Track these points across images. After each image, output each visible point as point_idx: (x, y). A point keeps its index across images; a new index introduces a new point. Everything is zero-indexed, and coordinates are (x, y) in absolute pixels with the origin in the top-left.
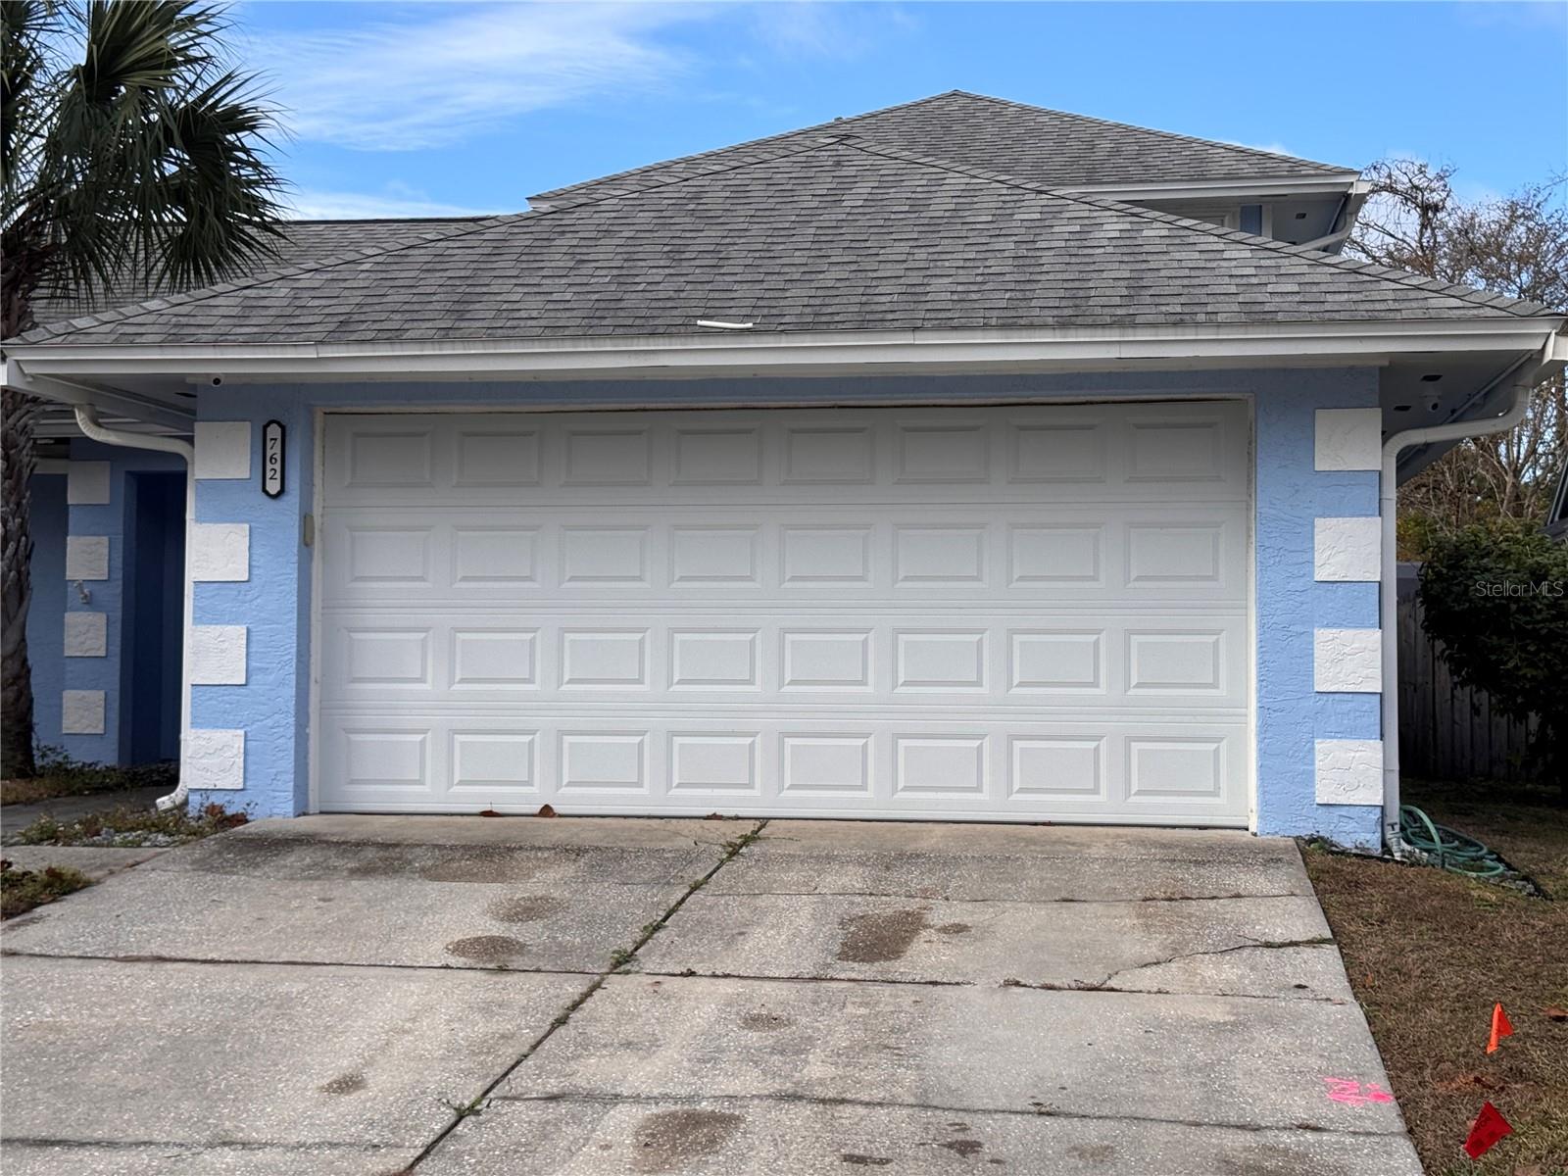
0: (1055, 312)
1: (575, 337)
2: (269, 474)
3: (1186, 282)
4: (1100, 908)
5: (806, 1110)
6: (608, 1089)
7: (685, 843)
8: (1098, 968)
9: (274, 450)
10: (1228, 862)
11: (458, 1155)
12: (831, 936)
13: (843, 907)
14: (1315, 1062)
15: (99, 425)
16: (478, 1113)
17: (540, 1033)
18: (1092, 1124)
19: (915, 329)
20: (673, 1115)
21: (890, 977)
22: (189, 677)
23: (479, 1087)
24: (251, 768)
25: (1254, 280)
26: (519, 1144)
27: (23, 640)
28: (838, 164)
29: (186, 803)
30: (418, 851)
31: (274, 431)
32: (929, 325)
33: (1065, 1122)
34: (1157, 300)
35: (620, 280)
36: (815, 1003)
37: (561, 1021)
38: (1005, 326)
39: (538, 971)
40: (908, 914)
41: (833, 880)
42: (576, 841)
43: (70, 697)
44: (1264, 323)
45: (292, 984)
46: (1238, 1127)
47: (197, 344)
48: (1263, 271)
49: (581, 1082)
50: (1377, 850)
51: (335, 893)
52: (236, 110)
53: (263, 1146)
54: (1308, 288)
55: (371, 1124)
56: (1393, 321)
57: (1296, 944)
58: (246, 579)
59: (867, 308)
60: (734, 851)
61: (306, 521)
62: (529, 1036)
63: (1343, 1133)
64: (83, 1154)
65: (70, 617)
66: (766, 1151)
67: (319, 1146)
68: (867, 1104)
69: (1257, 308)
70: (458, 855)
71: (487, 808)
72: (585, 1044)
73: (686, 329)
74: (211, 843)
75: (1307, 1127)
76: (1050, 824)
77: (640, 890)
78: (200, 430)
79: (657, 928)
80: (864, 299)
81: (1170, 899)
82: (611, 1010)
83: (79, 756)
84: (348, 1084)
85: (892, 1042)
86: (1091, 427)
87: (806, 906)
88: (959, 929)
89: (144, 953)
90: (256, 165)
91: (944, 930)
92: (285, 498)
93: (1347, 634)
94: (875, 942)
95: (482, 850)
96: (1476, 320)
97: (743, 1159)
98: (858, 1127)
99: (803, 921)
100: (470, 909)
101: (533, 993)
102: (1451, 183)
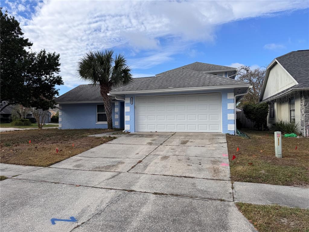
1: (157, 89)
2: (131, 102)
3: (214, 81)
4: (205, 140)
5: (175, 156)
6: (159, 154)
7: (168, 134)
8: (204, 145)
9: (132, 100)
10: (219, 136)
11: (146, 159)
12: (180, 142)
13: (182, 140)
14: (222, 153)
15: (117, 98)
16: (148, 156)
18: (200, 157)
20: (164, 156)
21: (185, 146)
22: (125, 120)
23: (148, 154)
24: (131, 128)
26: (151, 158)
27: (111, 117)
28: (183, 71)
29: (125, 131)
30: (145, 135)
31: (132, 98)
33: (198, 157)
34: (212, 83)
35: (162, 84)
36: (178, 148)
37: (155, 149)
38: (197, 86)
39: (154, 145)
40: (187, 140)
41: (181, 138)
42: (158, 134)
43: (115, 122)
45: (133, 146)
46: (213, 158)
47: (125, 91)
49: (157, 154)
51: (137, 139)
52: (128, 69)
53: (130, 158)
54: (226, 82)
55: (139, 157)
57: (223, 143)
58: (130, 111)
59: (184, 85)
60: (172, 135)
61: (135, 106)
62: (153, 150)
63: (223, 158)
64: (116, 159)
65: (115, 115)
66: (172, 159)
67: (135, 158)
68: (181, 156)
70: (148, 136)
71: (151, 131)
72: (157, 151)
73: (167, 88)
74: (127, 135)
75: (219, 158)
77: (164, 138)
78: (126, 98)
79: (165, 142)
81: (212, 139)
82: (160, 148)
83: (116, 127)
84: (137, 154)
85: (184, 151)
88: (192, 142)
89: (121, 143)
91: (190, 142)
92: (133, 104)
93: (231, 114)
94: (184, 143)
95: (150, 135)
96: (242, 84)
97: (169, 160)
98: (179, 157)
99: (178, 141)
100: (149, 140)
101: (153, 147)
102: (250, 67)
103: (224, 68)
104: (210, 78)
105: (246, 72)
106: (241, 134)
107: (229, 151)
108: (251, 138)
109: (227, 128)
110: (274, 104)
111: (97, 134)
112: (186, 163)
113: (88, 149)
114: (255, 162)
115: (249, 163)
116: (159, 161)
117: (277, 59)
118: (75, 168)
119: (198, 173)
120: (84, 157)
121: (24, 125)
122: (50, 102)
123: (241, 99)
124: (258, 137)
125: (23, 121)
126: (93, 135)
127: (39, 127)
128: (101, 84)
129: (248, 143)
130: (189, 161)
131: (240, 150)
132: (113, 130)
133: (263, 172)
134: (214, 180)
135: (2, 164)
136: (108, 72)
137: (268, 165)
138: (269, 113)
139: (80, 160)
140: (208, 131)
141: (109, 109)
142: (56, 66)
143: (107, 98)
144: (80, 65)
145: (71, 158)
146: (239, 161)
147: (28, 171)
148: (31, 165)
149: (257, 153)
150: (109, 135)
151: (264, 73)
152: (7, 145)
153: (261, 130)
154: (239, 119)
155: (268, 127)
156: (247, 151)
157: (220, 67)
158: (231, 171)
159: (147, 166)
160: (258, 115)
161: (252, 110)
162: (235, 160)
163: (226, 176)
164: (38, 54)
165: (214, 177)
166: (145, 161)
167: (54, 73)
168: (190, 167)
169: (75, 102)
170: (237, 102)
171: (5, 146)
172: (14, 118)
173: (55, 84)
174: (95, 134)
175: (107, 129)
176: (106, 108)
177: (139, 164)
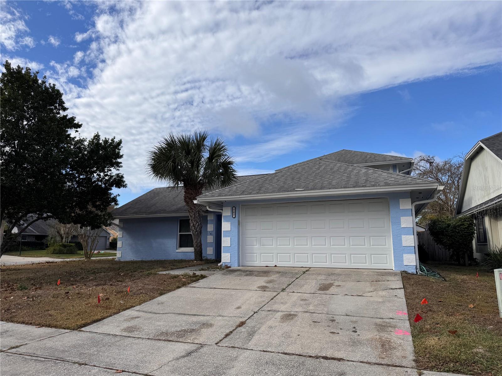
0: (353, 185)
1: (277, 192)
2: (233, 214)
3: (375, 179)
4: (364, 283)
5: (308, 314)
6: (278, 310)
7: (297, 271)
8: (361, 293)
9: (234, 211)
10: (388, 275)
11: (253, 319)
12: (318, 286)
13: (321, 282)
14: (395, 308)
15: (210, 208)
16: (257, 313)
17: (269, 301)
18: (355, 317)
19: (329, 189)
20: (287, 314)
21: (326, 293)
22: (222, 245)
23: (258, 309)
24: (231, 259)
25: (387, 178)
26: (263, 317)
27: (201, 240)
28: (320, 163)
29: (222, 265)
30: (255, 272)
31: (234, 208)
32: (332, 188)
33: (350, 317)
34: (370, 182)
35: (284, 183)
36: (313, 297)
37: (272, 299)
38: (344, 188)
39: (270, 291)
40: (331, 283)
41: (319, 278)
42: (280, 271)
43: (208, 248)
44: (388, 185)
45: (233, 292)
46: (379, 318)
47: (223, 196)
48: (389, 177)
49: (274, 308)
50: (415, 273)
51: (242, 279)
52: (230, 162)
53: (225, 316)
54: (396, 179)
55: (241, 314)
56: (410, 184)
57: (397, 289)
58: (230, 230)
59: (322, 186)
60: (304, 273)
61: (239, 221)
62: (267, 301)
63: (397, 320)
64: (200, 317)
65: (208, 236)
66: (300, 320)
67: (233, 317)
68: (318, 313)
69: (387, 183)
70: (261, 273)
71: (267, 265)
72: (275, 303)
73: (294, 190)
74: (225, 271)
75: (391, 319)
76: (358, 269)
77: (288, 279)
78: (224, 208)
79: (290, 285)
80: (322, 184)
81: (376, 281)
82: (280, 297)
83: (209, 258)
84: (239, 308)
85: (324, 304)
86: (361, 203)
87: (314, 281)
88: (339, 286)
89: (213, 287)
90: (233, 169)
91: (337, 286)
92: (236, 218)
93: (408, 236)
94: (325, 288)
95: (265, 272)
96: (425, 183)
97: (297, 321)
98: (316, 317)
99: (313, 284)
100: (261, 281)
101: (269, 294)
102: (434, 158)
103: (390, 158)
104: (366, 174)
105: (428, 165)
106: (427, 271)
107: (408, 305)
108: (447, 279)
109: (402, 261)
110: (483, 218)
111: (175, 269)
112: (328, 328)
113: (154, 298)
114: (462, 328)
115: (449, 332)
116: (277, 324)
117: (482, 141)
118: (125, 334)
119: (350, 349)
120: (143, 312)
121: (67, 253)
122: (104, 215)
123: (423, 211)
124: (459, 277)
125: (65, 246)
126: (167, 272)
127: (87, 257)
128: (185, 185)
129: (443, 290)
130: (334, 323)
131: (430, 302)
132: (203, 262)
133: (480, 350)
134: (382, 365)
135: (3, 322)
136: (198, 167)
137: (489, 336)
138: (476, 234)
139: (136, 318)
140: (367, 265)
141: (196, 226)
142: (116, 159)
143: (195, 207)
144: (154, 157)
145: (122, 313)
146: (429, 326)
147: (41, 338)
148: (49, 326)
149: (463, 310)
150: (193, 272)
151: (460, 167)
152: (22, 288)
153: (464, 265)
154: (423, 245)
155: (476, 259)
156: (444, 304)
157: (385, 158)
158: (415, 348)
159: (254, 332)
160: (456, 237)
161: (445, 229)
162: (420, 323)
163: (405, 357)
164: (90, 141)
165: (382, 358)
166: (250, 323)
167: (112, 169)
168: (336, 338)
169: (144, 216)
170: (417, 214)
171: (18, 290)
172: (52, 242)
173: (113, 186)
174: (172, 269)
175: (193, 261)
176: (192, 225)
177: (239, 329)
